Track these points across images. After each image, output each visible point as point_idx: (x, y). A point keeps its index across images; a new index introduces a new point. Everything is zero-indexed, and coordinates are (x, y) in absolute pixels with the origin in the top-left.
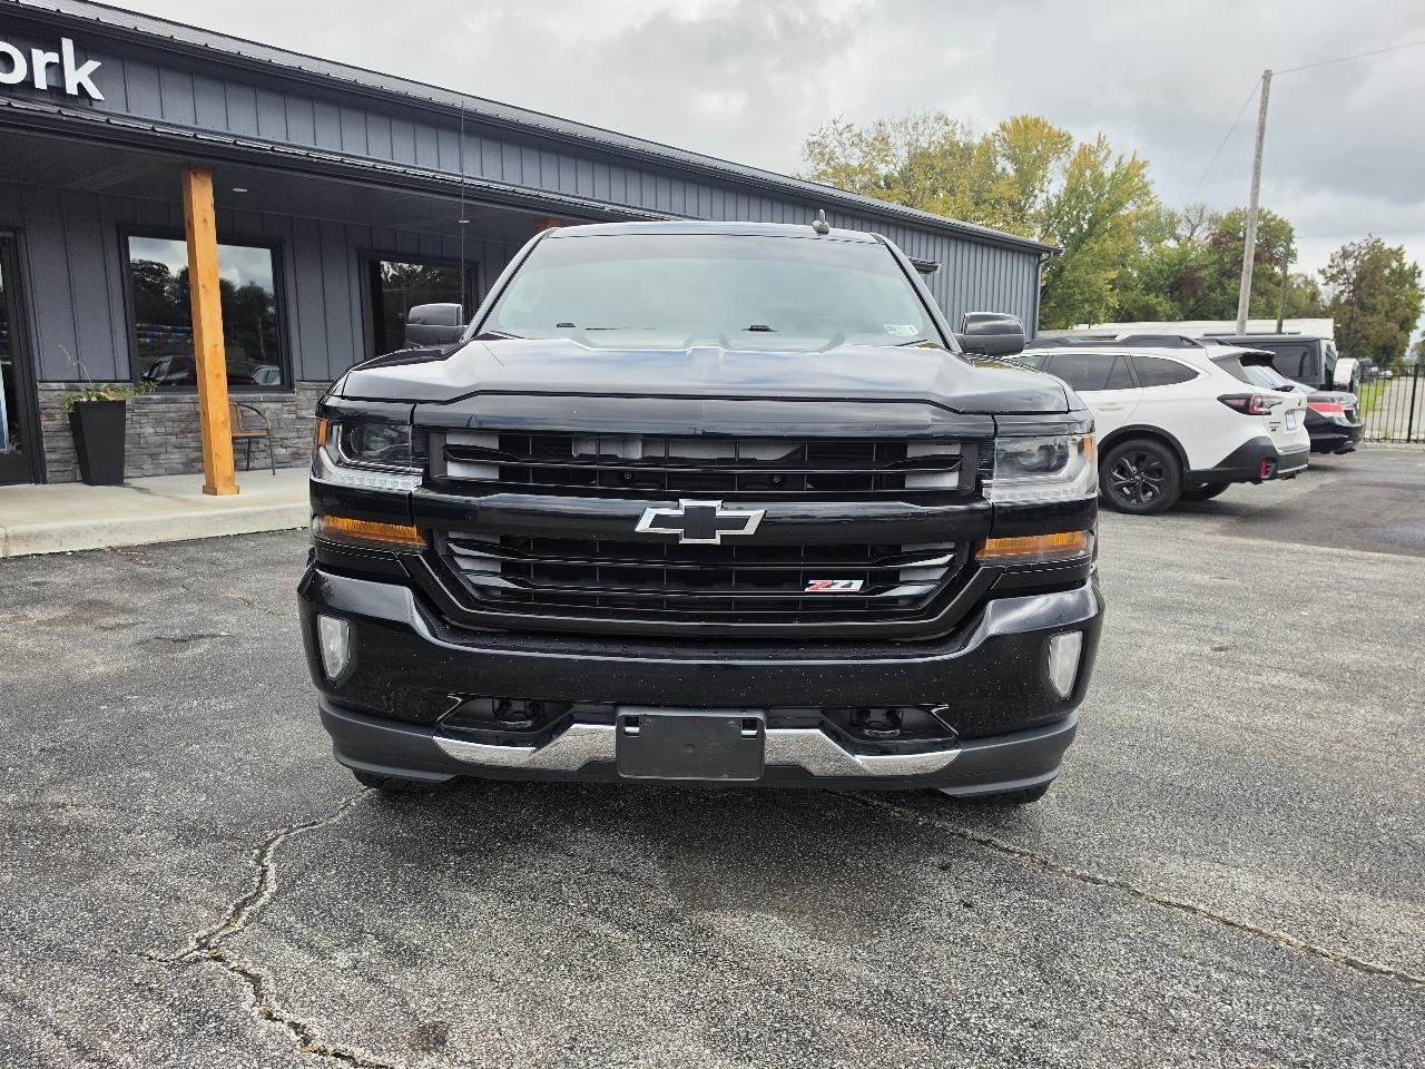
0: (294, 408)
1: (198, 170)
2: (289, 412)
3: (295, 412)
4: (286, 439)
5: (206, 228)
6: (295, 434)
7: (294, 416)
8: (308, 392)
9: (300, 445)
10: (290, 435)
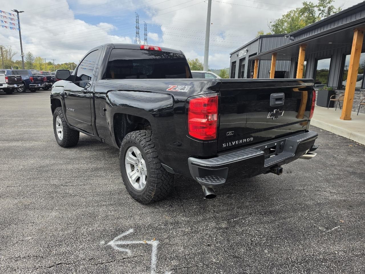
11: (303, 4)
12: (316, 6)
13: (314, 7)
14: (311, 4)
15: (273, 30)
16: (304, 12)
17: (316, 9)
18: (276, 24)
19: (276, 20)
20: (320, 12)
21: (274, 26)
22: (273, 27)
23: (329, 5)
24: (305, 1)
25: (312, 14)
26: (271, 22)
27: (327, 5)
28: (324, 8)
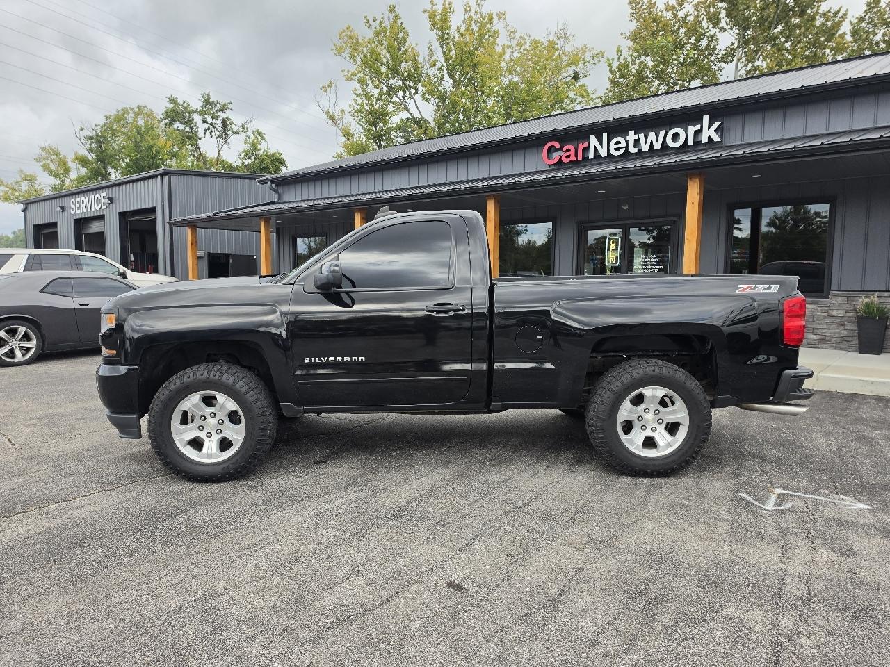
0: (826, 309)
1: (691, 176)
2: (822, 311)
3: (827, 311)
4: (817, 329)
5: (693, 207)
6: (825, 326)
7: (826, 314)
8: (840, 298)
9: (828, 334)
10: (821, 326)
11: (168, 100)
12: (196, 111)
13: (193, 112)
14: (185, 105)
15: (91, 150)
16: (174, 120)
17: (197, 118)
18: (97, 135)
19: (96, 126)
20: (206, 126)
21: (91, 138)
22: (90, 142)
23: (223, 115)
24: (174, 96)
25: (192, 128)
26: (82, 129)
27: (219, 114)
28: (213, 118)
